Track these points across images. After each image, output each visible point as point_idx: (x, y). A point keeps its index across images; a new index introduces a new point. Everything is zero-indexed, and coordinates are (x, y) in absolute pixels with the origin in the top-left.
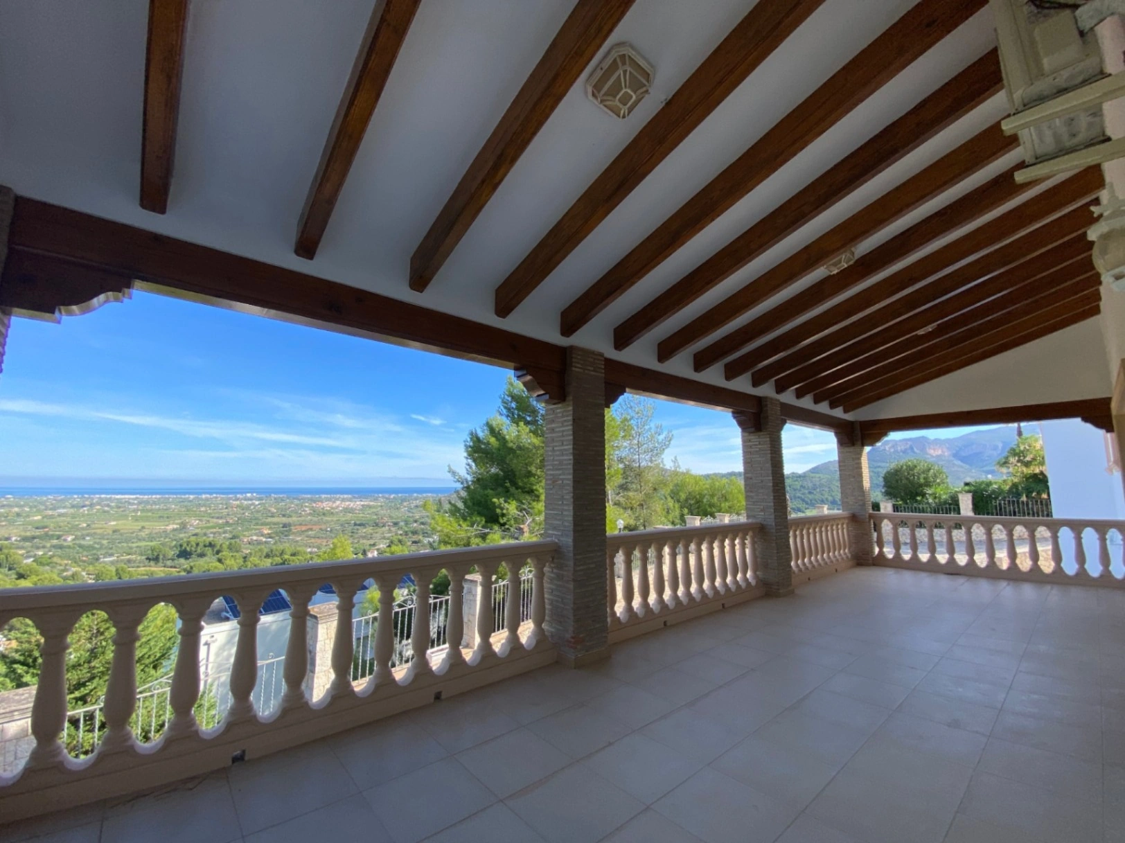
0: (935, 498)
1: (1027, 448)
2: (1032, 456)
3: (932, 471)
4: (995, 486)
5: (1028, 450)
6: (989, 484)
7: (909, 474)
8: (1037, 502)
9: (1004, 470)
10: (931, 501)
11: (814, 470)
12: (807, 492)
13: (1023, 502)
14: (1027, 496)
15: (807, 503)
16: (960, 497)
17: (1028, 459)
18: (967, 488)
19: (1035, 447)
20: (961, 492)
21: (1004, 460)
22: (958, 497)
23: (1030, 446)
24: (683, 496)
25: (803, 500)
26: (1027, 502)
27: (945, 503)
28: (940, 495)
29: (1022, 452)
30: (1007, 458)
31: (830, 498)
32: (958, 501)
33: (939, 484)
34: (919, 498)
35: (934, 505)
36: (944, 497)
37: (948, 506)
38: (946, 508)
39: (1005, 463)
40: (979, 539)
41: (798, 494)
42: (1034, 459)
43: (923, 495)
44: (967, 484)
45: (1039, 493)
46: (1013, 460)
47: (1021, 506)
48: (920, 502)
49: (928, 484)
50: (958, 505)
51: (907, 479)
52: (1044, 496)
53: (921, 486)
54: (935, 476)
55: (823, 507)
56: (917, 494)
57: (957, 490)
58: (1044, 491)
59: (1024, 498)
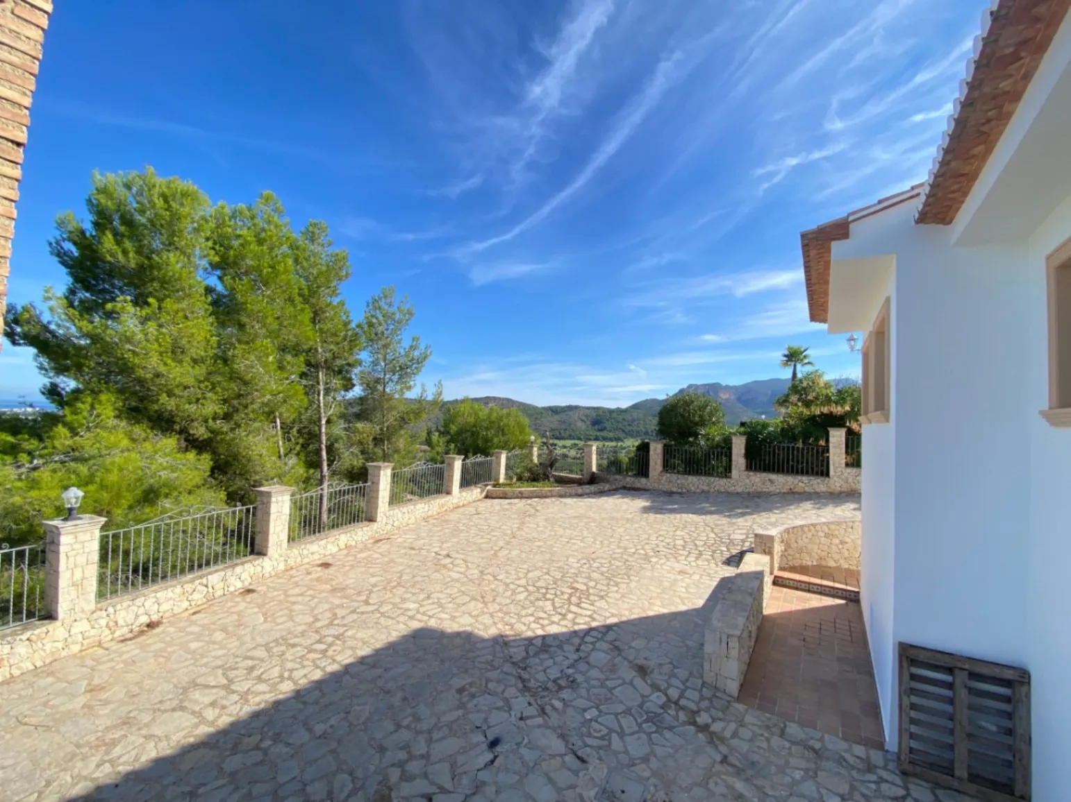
0: (708, 439)
1: (811, 384)
2: (814, 394)
3: (709, 407)
4: (771, 429)
5: (811, 387)
6: (765, 426)
7: (685, 410)
8: (813, 449)
9: (783, 410)
10: (702, 442)
11: (635, 407)
12: (626, 424)
13: (798, 448)
14: (803, 442)
15: (626, 433)
16: (734, 440)
17: (810, 398)
18: (742, 429)
19: (818, 384)
20: (734, 434)
21: (784, 398)
22: (731, 440)
23: (814, 383)
24: (453, 428)
25: (623, 431)
26: (803, 449)
27: (718, 446)
28: (714, 436)
29: (804, 389)
30: (787, 396)
31: (644, 430)
32: (731, 443)
33: (714, 423)
34: (691, 439)
35: (705, 447)
36: (717, 439)
37: (719, 450)
38: (718, 452)
39: (784, 402)
40: (747, 490)
41: (620, 426)
42: (816, 398)
43: (696, 435)
44: (743, 424)
45: (817, 440)
46: (794, 398)
47: (795, 452)
48: (692, 444)
49: (702, 423)
50: (730, 449)
51: (683, 416)
52: (822, 443)
53: (697, 424)
54: (711, 414)
55: (591, 446)
56: (691, 435)
57: (731, 431)
58: (822, 438)
59: (800, 445)
